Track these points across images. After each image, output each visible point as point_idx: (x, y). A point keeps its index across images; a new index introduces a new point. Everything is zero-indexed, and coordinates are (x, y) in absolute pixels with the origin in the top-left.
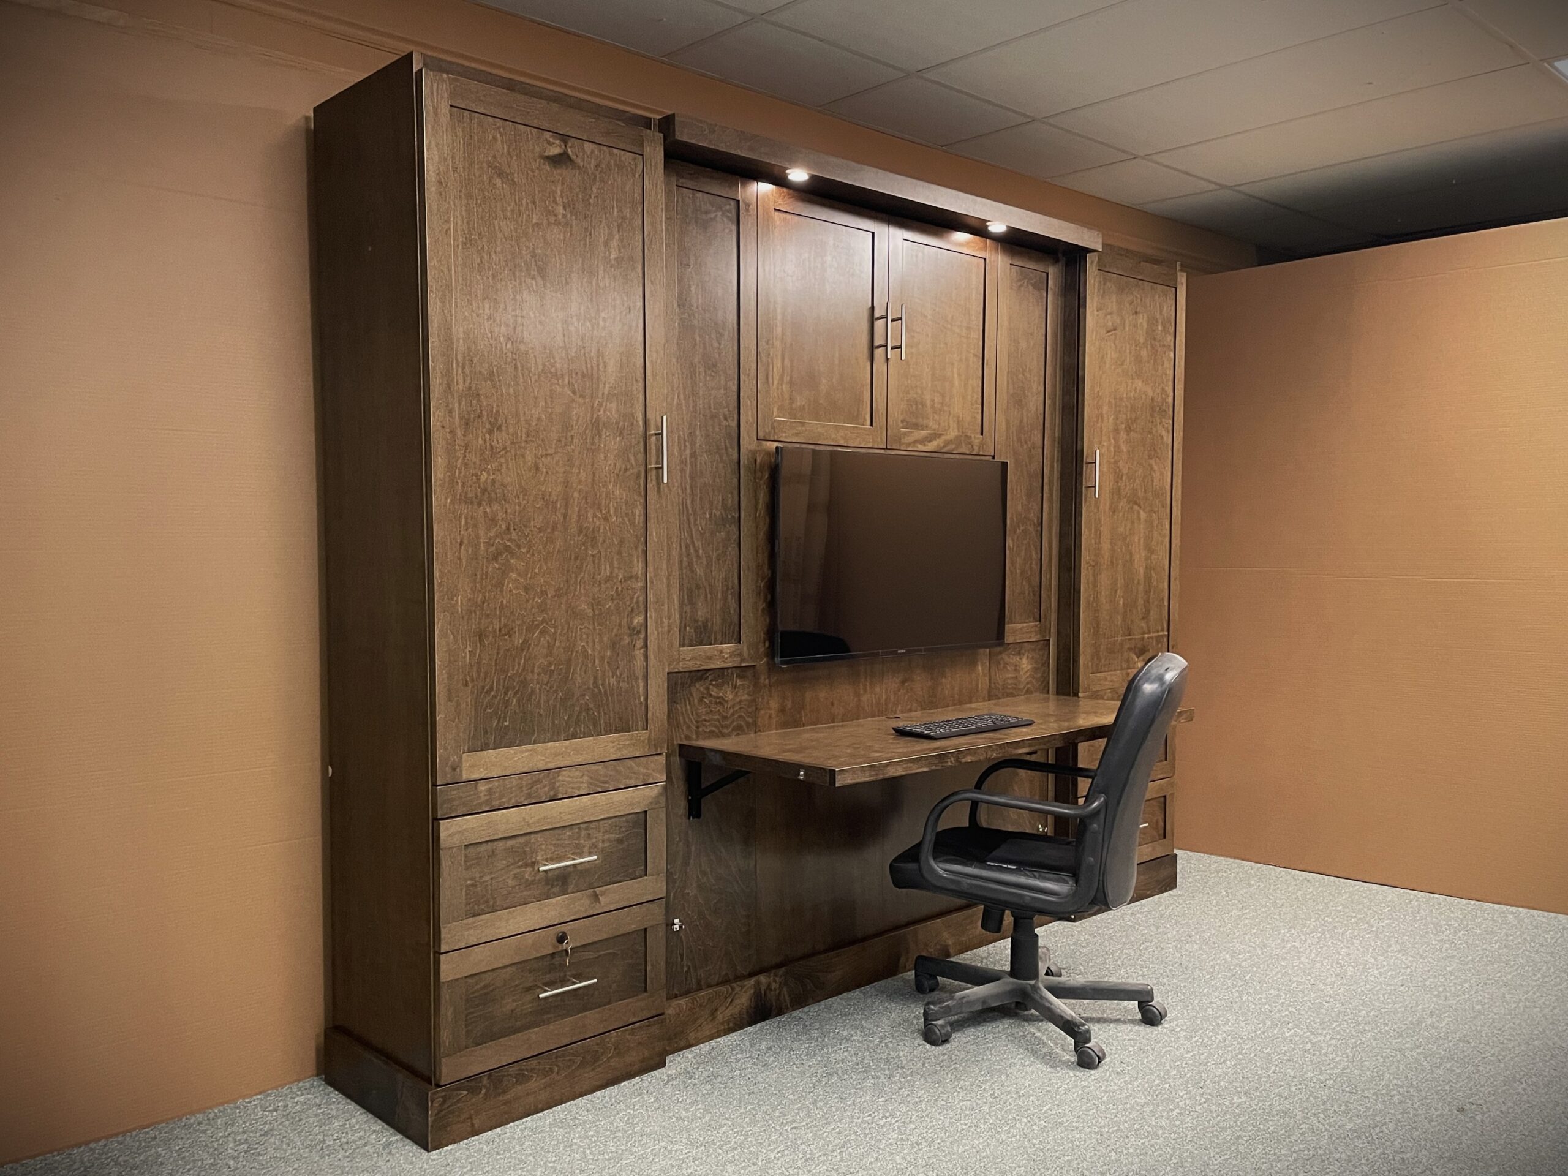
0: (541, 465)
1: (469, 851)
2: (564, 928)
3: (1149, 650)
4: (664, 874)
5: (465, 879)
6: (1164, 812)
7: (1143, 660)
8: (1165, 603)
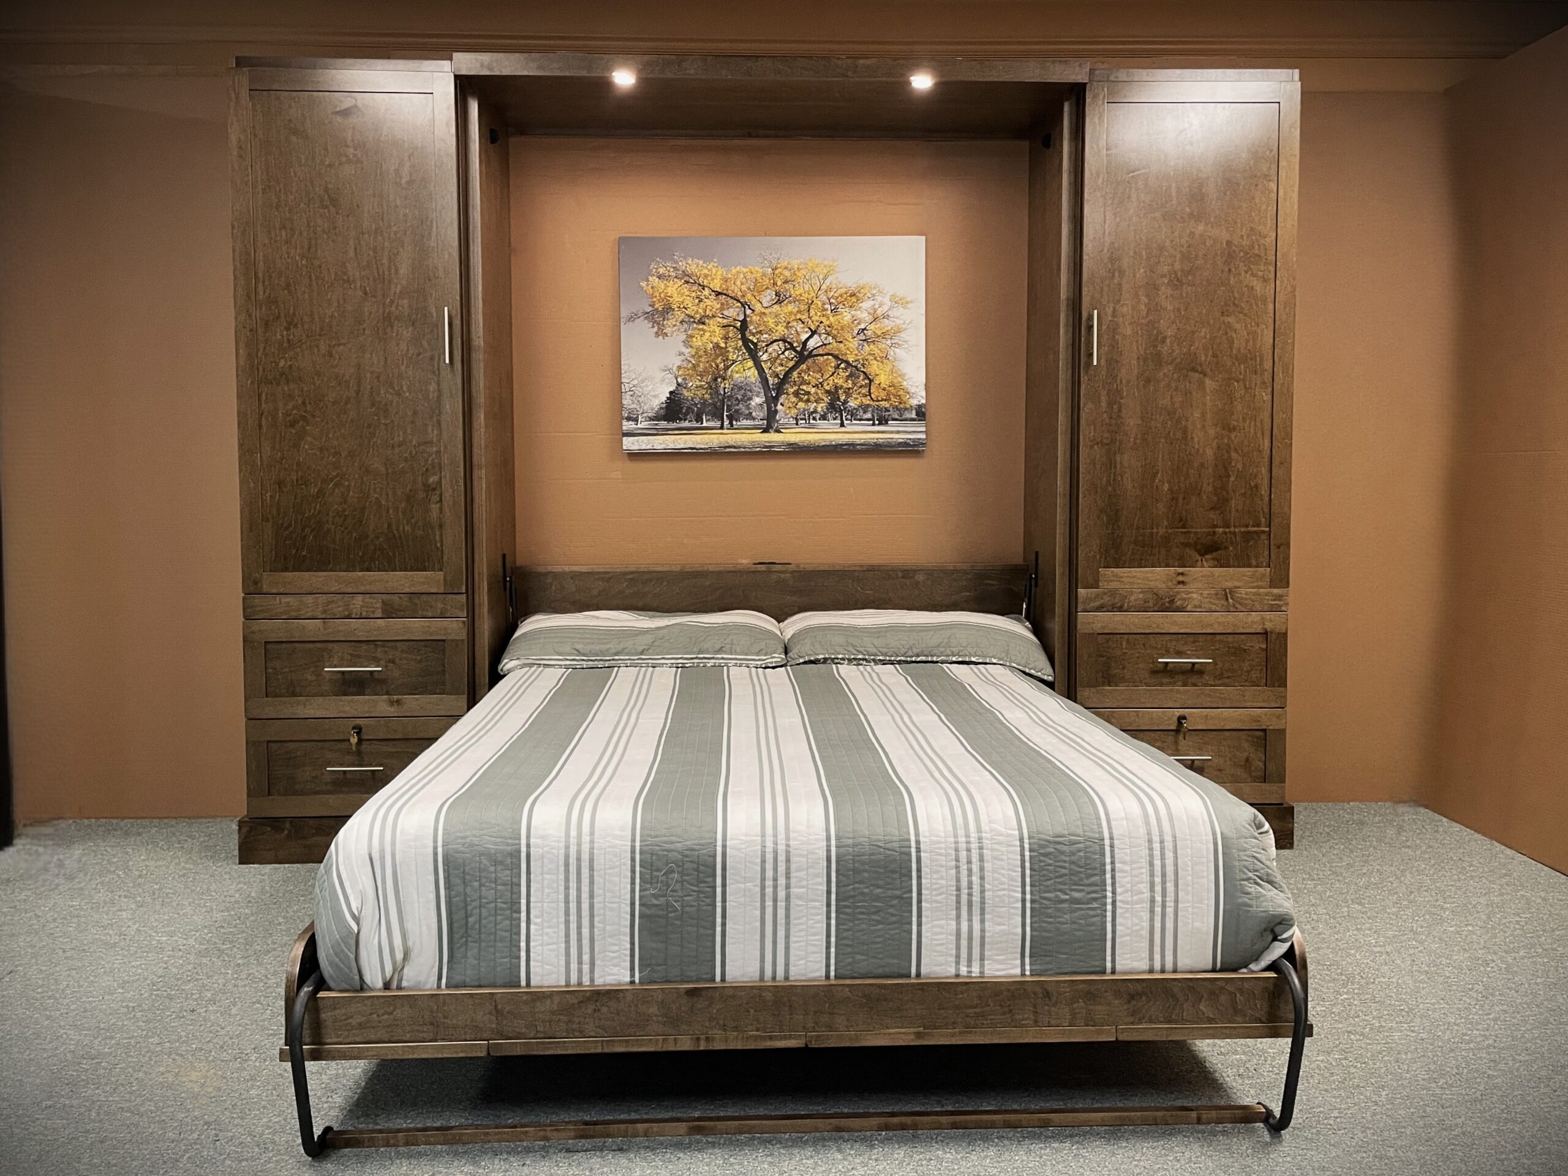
0: (334, 352)
1: (269, 646)
2: (359, 722)
3: (1226, 548)
4: (466, 696)
5: (266, 668)
6: (1263, 750)
7: (1213, 559)
8: (1263, 493)
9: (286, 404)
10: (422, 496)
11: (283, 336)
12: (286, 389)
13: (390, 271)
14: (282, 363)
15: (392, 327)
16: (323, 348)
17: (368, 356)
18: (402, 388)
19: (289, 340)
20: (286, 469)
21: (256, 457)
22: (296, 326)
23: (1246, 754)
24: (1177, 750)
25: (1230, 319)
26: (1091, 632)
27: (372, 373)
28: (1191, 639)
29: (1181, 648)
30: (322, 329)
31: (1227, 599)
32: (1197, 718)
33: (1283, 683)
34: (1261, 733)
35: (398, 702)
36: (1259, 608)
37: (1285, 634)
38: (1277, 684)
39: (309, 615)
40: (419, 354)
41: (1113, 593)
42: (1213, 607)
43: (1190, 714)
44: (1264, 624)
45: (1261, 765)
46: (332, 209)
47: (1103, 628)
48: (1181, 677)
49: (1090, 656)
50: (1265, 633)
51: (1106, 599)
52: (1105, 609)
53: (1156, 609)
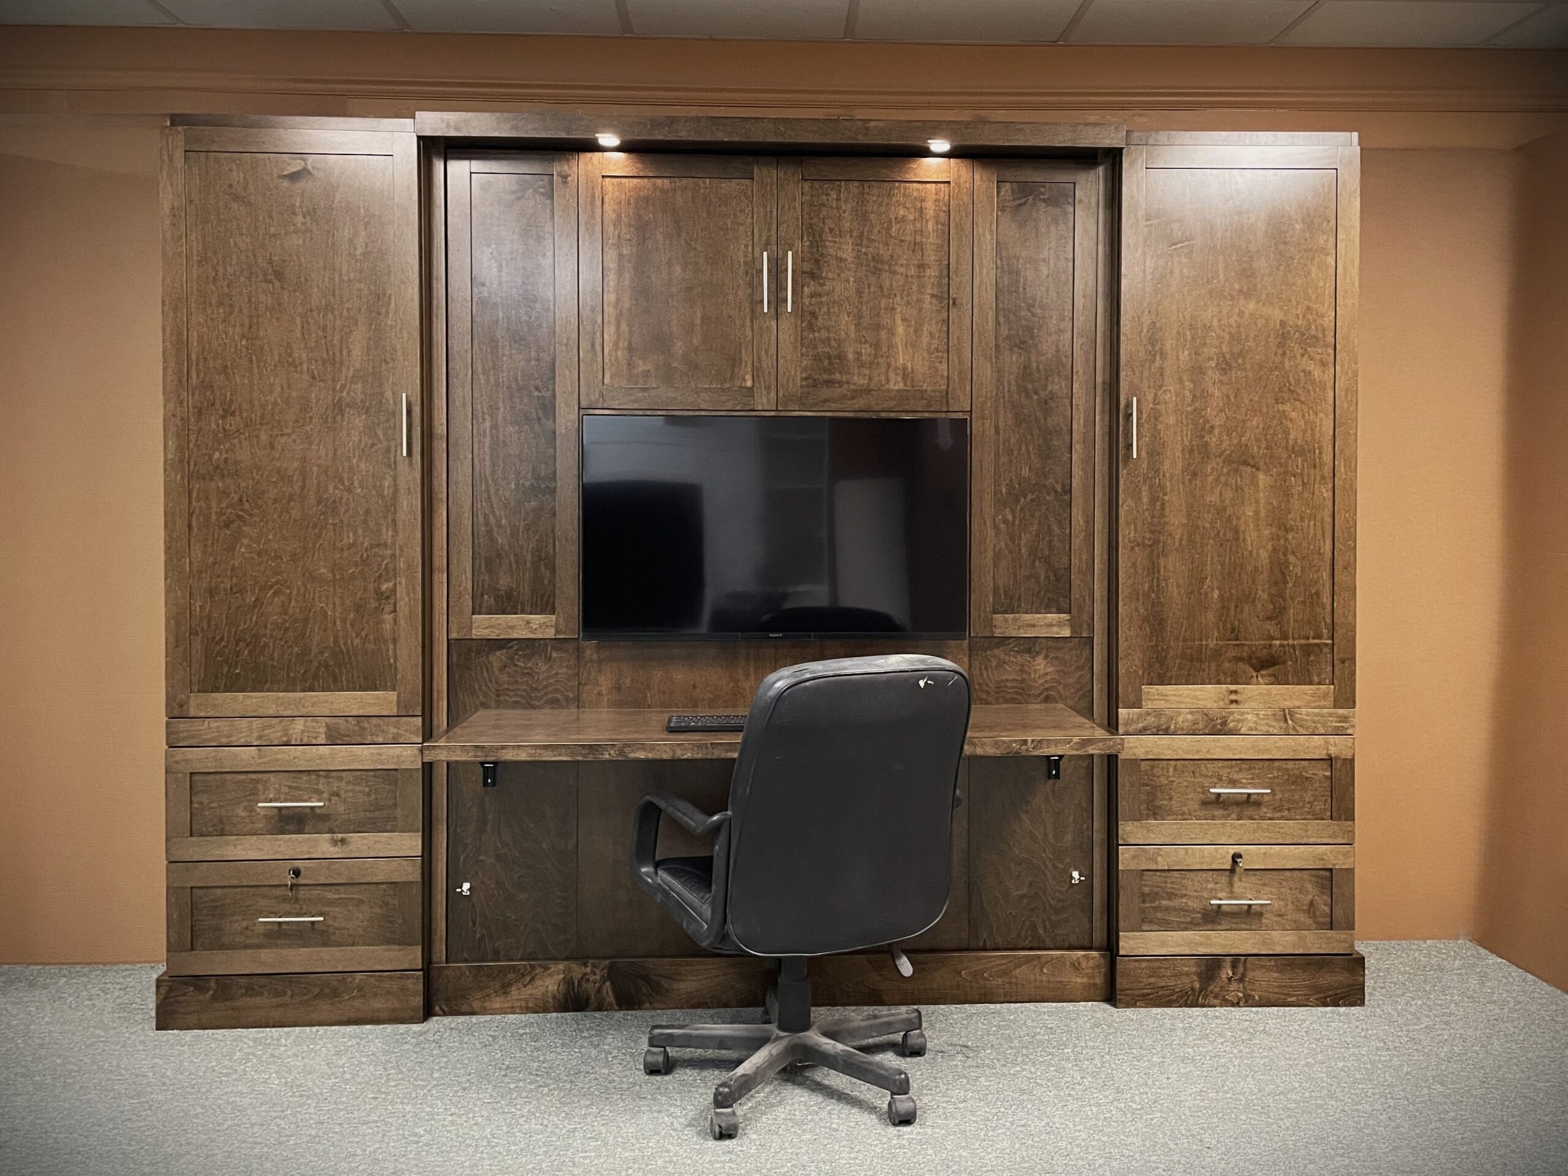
0: (276, 443)
1: (196, 778)
2: (297, 864)
3: (1284, 663)
4: (420, 834)
5: (191, 802)
6: (1329, 892)
7: (1270, 675)
8: (1325, 600)
9: (219, 502)
10: (374, 605)
11: (218, 426)
12: (220, 485)
13: (341, 352)
14: (217, 456)
15: (343, 416)
16: (264, 437)
17: (314, 447)
18: (352, 484)
19: (223, 428)
20: (219, 576)
21: (185, 562)
22: (233, 414)
23: (1310, 897)
24: (1232, 892)
25: (1287, 407)
26: (1133, 757)
27: (319, 466)
28: (1245, 766)
29: (1236, 776)
30: (262, 417)
31: (1286, 720)
32: (1254, 856)
33: (1350, 816)
34: (1328, 874)
35: (343, 841)
36: (1322, 731)
37: (1352, 760)
38: (1343, 817)
39: (242, 741)
40: (373, 445)
41: (1158, 713)
42: (1271, 730)
43: (1247, 850)
44: (1328, 749)
45: (1327, 909)
46: (277, 284)
47: (1147, 752)
48: (1236, 809)
49: (1132, 785)
50: (1330, 760)
51: (1151, 720)
52: (1148, 732)
53: (1207, 732)
